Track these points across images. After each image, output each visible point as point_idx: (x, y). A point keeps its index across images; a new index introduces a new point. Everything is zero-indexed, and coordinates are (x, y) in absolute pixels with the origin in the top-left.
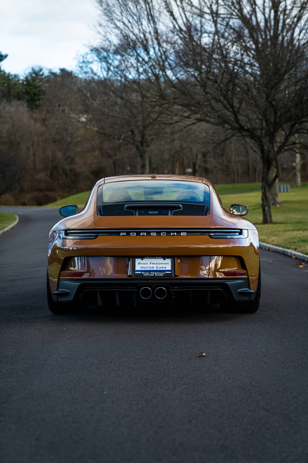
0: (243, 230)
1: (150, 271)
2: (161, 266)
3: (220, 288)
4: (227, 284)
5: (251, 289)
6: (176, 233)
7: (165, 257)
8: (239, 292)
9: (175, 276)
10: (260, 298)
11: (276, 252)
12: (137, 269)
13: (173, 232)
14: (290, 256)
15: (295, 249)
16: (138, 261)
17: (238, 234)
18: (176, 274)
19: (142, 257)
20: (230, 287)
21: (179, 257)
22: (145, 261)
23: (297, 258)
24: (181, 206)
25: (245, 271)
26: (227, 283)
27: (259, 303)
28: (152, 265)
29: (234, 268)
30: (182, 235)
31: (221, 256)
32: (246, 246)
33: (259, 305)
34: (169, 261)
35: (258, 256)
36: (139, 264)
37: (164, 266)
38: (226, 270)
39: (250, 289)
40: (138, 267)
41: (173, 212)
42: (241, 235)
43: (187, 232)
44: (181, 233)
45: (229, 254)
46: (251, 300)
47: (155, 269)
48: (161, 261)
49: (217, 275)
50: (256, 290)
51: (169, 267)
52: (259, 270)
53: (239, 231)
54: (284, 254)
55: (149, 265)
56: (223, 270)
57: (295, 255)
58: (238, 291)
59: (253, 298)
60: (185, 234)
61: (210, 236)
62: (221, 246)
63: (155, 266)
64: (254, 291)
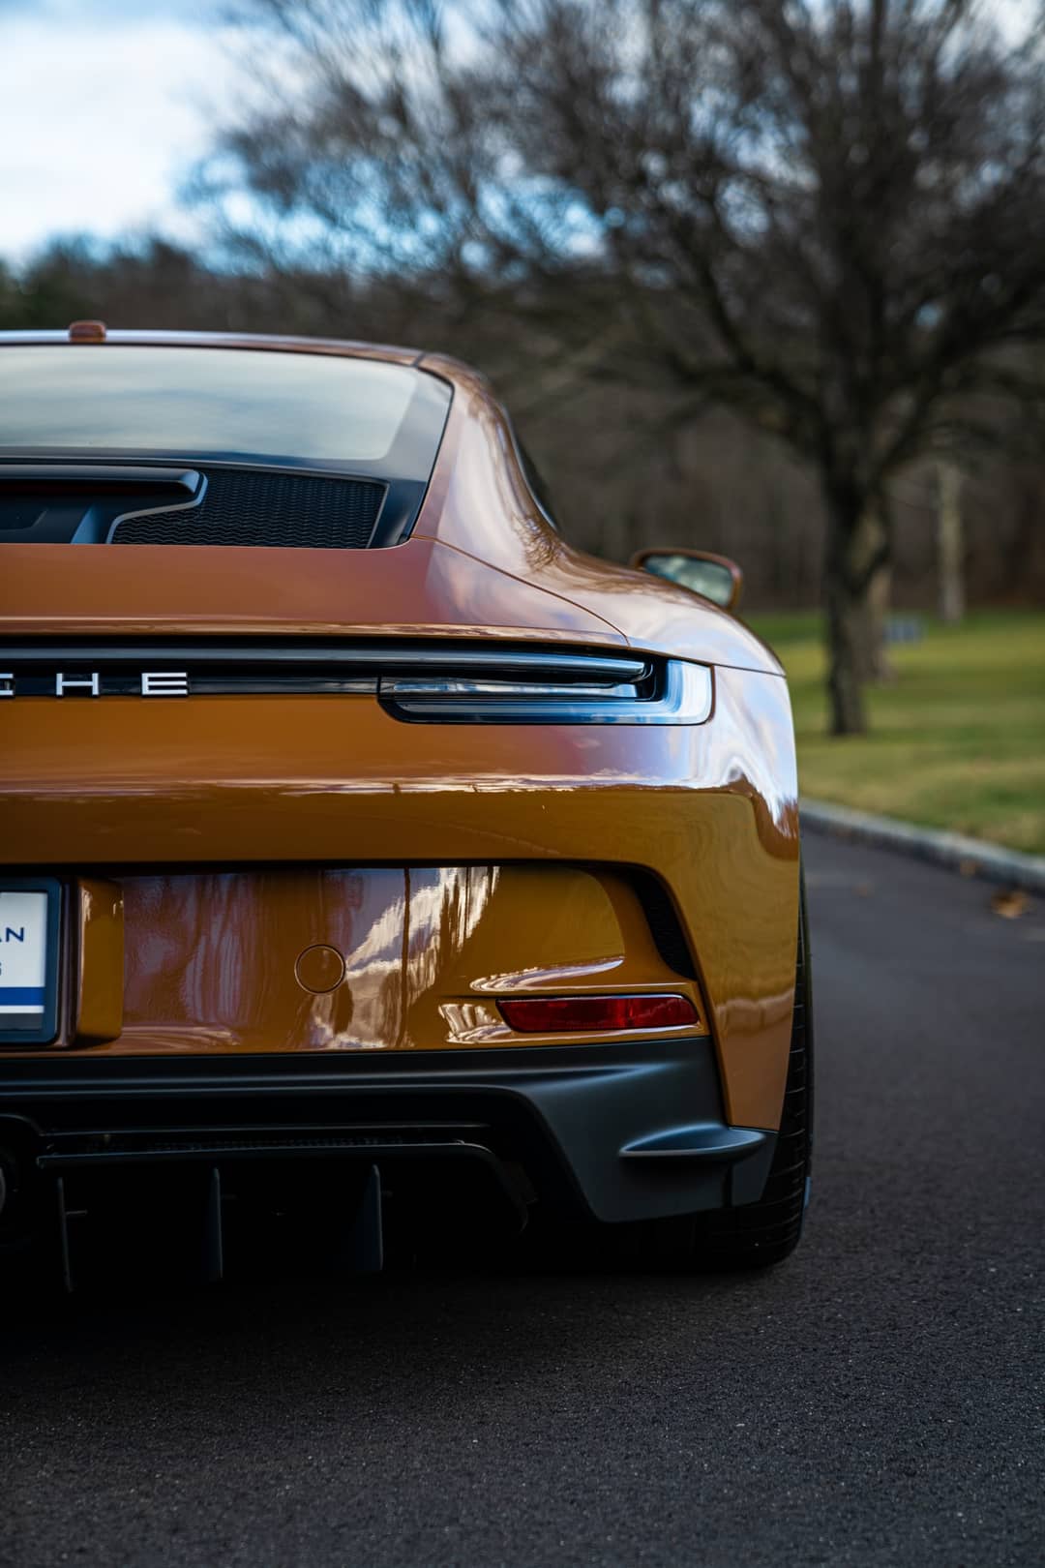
0: (673, 669)
3: (468, 1136)
4: (522, 1104)
5: (735, 1121)
6: (95, 676)
8: (627, 1160)
9: (79, 1040)
10: (806, 1170)
11: (887, 846)
13: (81, 669)
14: (949, 864)
15: (972, 833)
17: (631, 690)
18: (86, 1024)
20: (553, 1126)
21: (111, 875)
23: (984, 873)
24: (192, 480)
25: (688, 986)
26: (528, 1091)
27: (801, 1209)
29: (597, 962)
30: (146, 691)
31: (488, 863)
32: (695, 786)
33: (800, 1220)
34: (26, 911)
35: (796, 866)
38: (529, 980)
39: (727, 1123)
41: (117, 521)
42: (657, 698)
43: (197, 671)
44: (145, 676)
45: (554, 853)
46: (735, 1202)
49: (454, 1023)
50: (776, 1125)
51: (22, 966)
52: (799, 971)
53: (641, 665)
54: (922, 855)
56: (501, 984)
57: (972, 860)
58: (624, 1150)
59: (749, 1189)
60: (175, 683)
61: (391, 705)
64: (755, 1137)
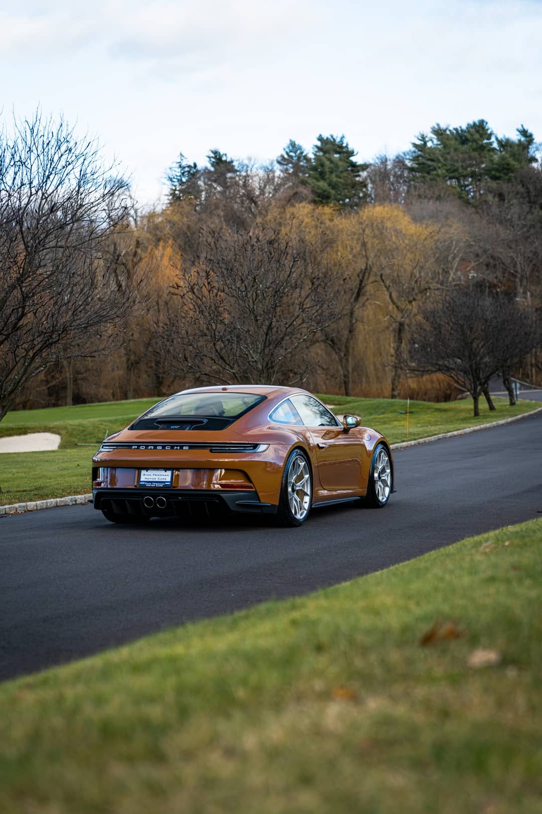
0: (259, 445)
1: (152, 482)
2: (162, 477)
5: (262, 502)
6: (179, 447)
7: (166, 469)
8: (238, 504)
9: (173, 487)
12: (141, 480)
13: (177, 446)
16: (143, 472)
17: (252, 448)
18: (175, 485)
19: (147, 469)
20: (225, 499)
21: (178, 469)
22: (151, 472)
24: (205, 421)
25: (252, 485)
26: (221, 495)
28: (154, 477)
29: (235, 481)
30: (184, 449)
34: (169, 473)
36: (144, 475)
37: (165, 477)
38: (224, 482)
39: (260, 502)
40: (143, 478)
41: (193, 427)
42: (255, 449)
43: (189, 446)
44: (184, 447)
45: (236, 468)
47: (157, 480)
48: (162, 472)
49: (211, 487)
51: (169, 479)
55: (152, 477)
56: (219, 482)
58: (237, 502)
60: (187, 448)
61: (211, 451)
62: (226, 460)
63: (157, 477)
64: (268, 504)
